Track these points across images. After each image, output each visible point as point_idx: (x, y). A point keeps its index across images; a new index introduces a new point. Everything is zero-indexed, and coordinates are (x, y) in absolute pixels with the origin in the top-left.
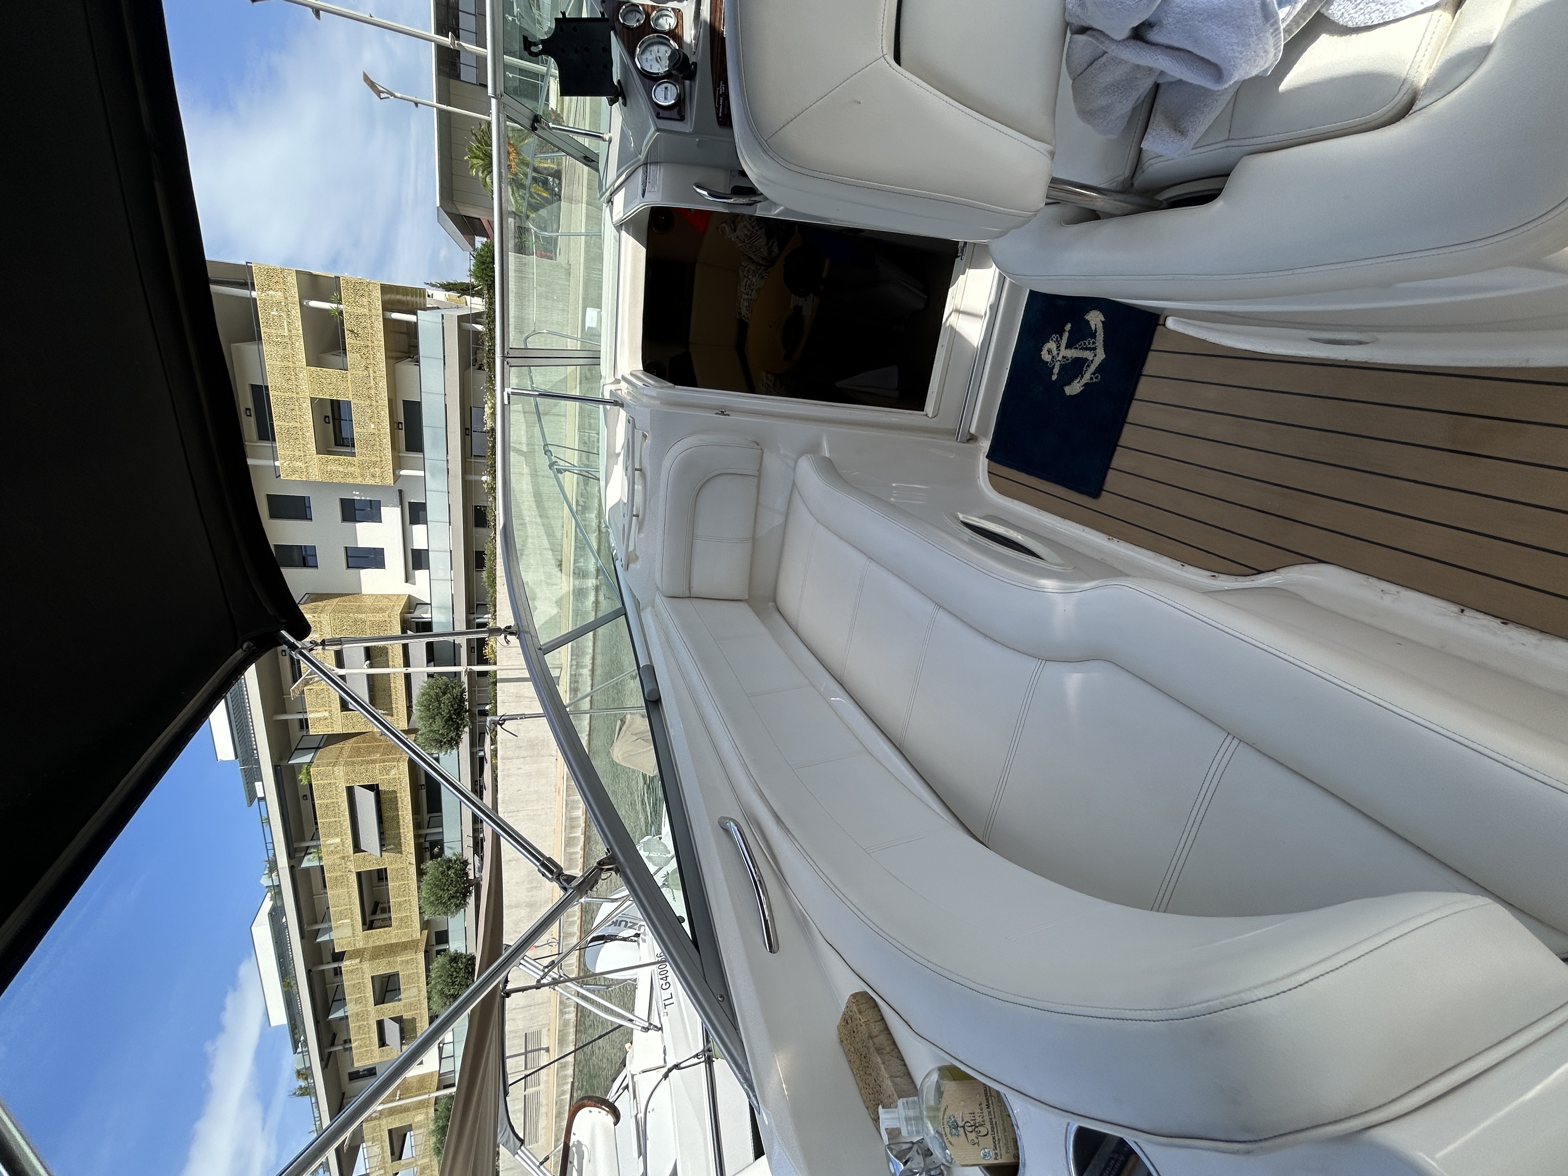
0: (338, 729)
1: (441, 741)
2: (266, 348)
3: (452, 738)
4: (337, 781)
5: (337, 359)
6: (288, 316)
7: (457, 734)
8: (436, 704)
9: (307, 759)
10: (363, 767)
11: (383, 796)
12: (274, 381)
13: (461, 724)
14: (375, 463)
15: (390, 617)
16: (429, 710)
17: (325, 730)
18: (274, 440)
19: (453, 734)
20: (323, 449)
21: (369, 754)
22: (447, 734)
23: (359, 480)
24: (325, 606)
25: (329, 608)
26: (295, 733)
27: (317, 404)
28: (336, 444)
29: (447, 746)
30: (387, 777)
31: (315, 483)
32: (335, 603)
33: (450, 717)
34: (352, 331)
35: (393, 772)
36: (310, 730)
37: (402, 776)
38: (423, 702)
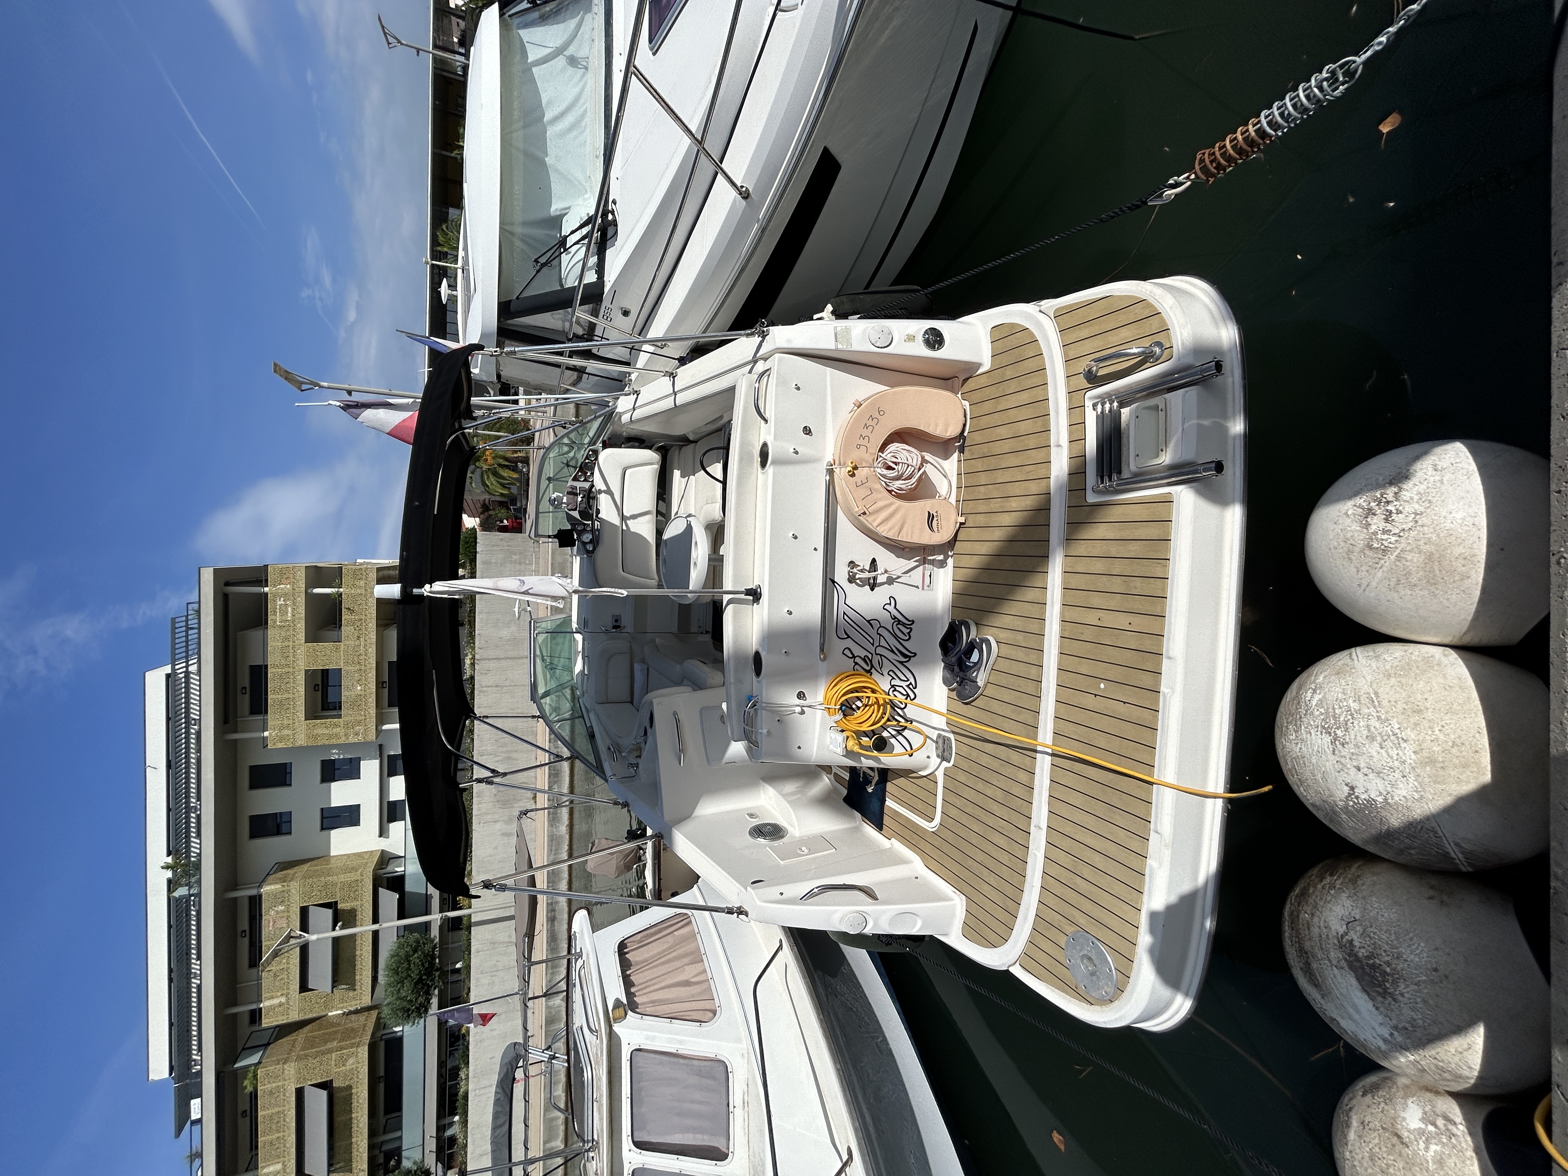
0: (294, 1016)
1: (409, 1010)
2: (271, 632)
3: (420, 1004)
4: (286, 1083)
5: (333, 634)
6: (294, 604)
7: (427, 999)
8: (405, 965)
9: (254, 1059)
10: (318, 1059)
11: (337, 1095)
12: (273, 660)
13: (432, 985)
14: (360, 722)
15: (362, 875)
16: (398, 974)
17: (280, 1018)
18: (266, 712)
19: (421, 1000)
20: (311, 715)
21: (326, 1043)
22: (416, 999)
23: (342, 740)
24: (296, 873)
25: (299, 874)
26: (244, 1028)
27: (310, 675)
28: (323, 709)
29: (414, 1014)
30: (344, 1068)
31: (301, 748)
32: (306, 869)
33: (420, 980)
34: (349, 609)
35: (351, 1061)
36: (263, 1021)
37: (360, 1066)
38: (391, 965)
